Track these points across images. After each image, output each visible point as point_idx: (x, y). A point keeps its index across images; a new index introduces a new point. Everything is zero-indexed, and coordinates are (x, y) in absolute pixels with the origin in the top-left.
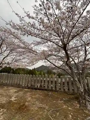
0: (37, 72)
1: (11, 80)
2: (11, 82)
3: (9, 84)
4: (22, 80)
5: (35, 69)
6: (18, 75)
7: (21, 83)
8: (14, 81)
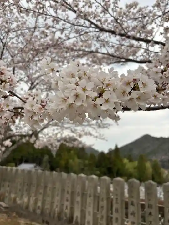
0: (126, 161)
1: (40, 197)
2: (40, 204)
3: (34, 211)
4: (78, 199)
5: (117, 149)
6: (64, 175)
7: (77, 214)
8: (52, 203)
